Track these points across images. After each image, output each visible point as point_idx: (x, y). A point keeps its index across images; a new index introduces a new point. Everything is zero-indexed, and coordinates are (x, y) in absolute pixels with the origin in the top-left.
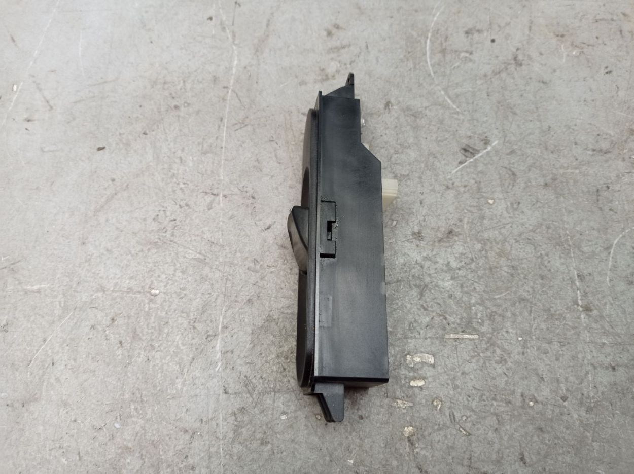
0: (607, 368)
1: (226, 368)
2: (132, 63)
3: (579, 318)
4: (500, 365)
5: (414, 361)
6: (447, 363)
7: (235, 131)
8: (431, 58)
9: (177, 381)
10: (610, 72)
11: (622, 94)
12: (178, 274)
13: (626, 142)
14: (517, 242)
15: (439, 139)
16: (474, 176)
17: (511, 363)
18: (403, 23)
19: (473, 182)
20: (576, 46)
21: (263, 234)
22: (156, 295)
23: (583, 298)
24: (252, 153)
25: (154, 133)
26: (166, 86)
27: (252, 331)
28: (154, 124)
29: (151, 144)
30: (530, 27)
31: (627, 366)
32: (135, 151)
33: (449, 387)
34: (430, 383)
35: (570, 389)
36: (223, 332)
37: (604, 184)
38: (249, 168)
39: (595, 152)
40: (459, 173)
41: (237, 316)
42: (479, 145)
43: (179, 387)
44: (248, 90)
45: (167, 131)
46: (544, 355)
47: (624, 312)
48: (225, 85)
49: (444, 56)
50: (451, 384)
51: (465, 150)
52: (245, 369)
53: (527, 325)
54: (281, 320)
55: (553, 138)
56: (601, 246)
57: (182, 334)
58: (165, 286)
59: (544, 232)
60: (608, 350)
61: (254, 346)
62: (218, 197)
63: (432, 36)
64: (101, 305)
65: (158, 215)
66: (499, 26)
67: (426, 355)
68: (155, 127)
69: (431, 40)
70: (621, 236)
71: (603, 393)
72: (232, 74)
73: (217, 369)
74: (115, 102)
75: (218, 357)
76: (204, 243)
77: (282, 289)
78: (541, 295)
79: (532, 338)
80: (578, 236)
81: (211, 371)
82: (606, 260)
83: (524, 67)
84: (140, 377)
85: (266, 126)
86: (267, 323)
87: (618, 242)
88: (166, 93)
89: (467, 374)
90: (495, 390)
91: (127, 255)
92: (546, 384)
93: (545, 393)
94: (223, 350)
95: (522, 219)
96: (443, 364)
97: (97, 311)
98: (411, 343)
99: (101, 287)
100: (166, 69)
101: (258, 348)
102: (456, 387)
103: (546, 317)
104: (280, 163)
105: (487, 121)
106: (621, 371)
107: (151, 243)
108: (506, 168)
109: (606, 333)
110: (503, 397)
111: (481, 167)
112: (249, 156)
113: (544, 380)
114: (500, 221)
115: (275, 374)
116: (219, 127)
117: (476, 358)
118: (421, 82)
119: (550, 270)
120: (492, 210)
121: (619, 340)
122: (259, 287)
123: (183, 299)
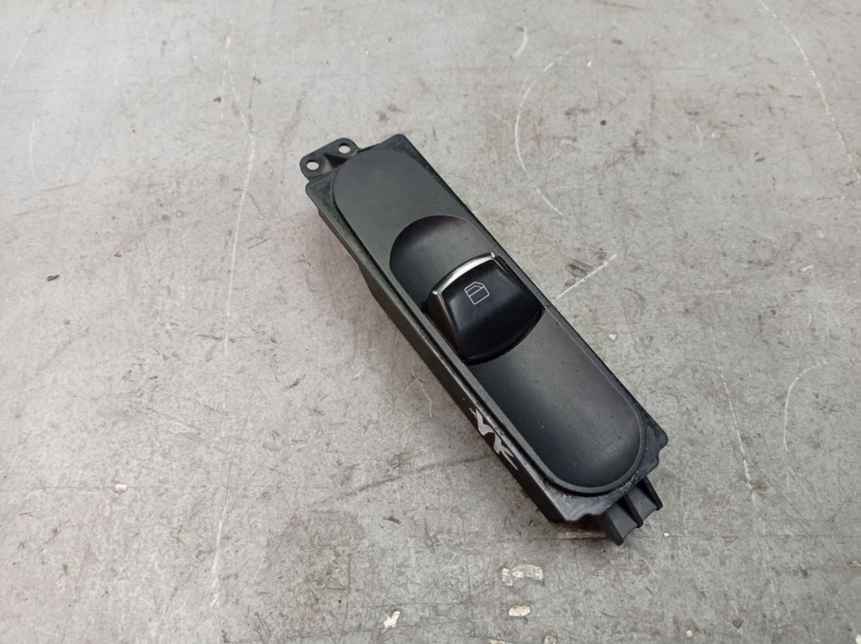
0: (795, 573)
1: (226, 602)
2: (105, 160)
3: (749, 500)
4: (640, 577)
5: (513, 577)
6: (563, 577)
7: (250, 248)
8: (521, 147)
9: (150, 625)
10: (762, 159)
11: (780, 187)
12: (158, 458)
13: (791, 250)
14: (652, 392)
15: (536, 253)
16: (588, 303)
17: (657, 572)
18: (483, 103)
19: (586, 310)
20: (715, 126)
21: (287, 393)
22: (122, 492)
23: (753, 470)
24: (274, 278)
25: (130, 254)
26: (152, 190)
27: (268, 541)
28: (132, 241)
29: (126, 269)
30: (653, 104)
31: (823, 569)
32: (102, 280)
33: (567, 615)
34: (538, 610)
35: (745, 608)
36: (222, 545)
37: (768, 307)
38: (269, 300)
39: (752, 265)
40: (566, 299)
41: (245, 520)
42: (591, 260)
43: (153, 633)
44: (269, 193)
45: (150, 251)
46: (703, 559)
47: (811, 488)
48: (237, 187)
49: (539, 143)
50: (569, 611)
51: (573, 267)
52: (256, 603)
53: (675, 513)
54: (312, 523)
55: (692, 248)
56: (771, 395)
57: (160, 551)
58: (136, 478)
59: (690, 377)
60: (794, 545)
61: (271, 565)
62: (221, 343)
63: (522, 118)
64: (38, 510)
65: (130, 371)
66: (611, 104)
67: (532, 566)
68: (133, 246)
69: (519, 124)
70: (797, 378)
71: (793, 612)
72: (248, 172)
73: (212, 605)
74: (78, 213)
75: (214, 585)
76: (198, 410)
77: (314, 474)
78: (691, 468)
79: (683, 533)
80: (738, 381)
81: (203, 608)
82: (780, 414)
83: (646, 156)
84: (93, 622)
85: (293, 240)
86: (290, 529)
87: (794, 387)
88: (152, 199)
89: (593, 593)
90: (635, 615)
91: (82, 431)
92: (709, 601)
93: (708, 616)
94: (223, 574)
95: (658, 360)
96: (557, 579)
97: (30, 518)
98: (507, 549)
99: (40, 481)
100: (154, 167)
101: (277, 568)
102: (577, 614)
103: (701, 500)
104: (313, 291)
105: (601, 227)
106: (816, 576)
107: (117, 413)
108: (629, 290)
109: (789, 521)
110: (648, 625)
111: (596, 290)
112: (269, 283)
113: (705, 596)
114: (626, 363)
115: (302, 609)
116: (227, 243)
117: (605, 568)
118: (509, 178)
119: (701, 432)
120: (614, 349)
121: (809, 530)
122: (280, 473)
123: (163, 497)
